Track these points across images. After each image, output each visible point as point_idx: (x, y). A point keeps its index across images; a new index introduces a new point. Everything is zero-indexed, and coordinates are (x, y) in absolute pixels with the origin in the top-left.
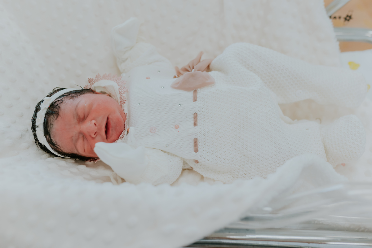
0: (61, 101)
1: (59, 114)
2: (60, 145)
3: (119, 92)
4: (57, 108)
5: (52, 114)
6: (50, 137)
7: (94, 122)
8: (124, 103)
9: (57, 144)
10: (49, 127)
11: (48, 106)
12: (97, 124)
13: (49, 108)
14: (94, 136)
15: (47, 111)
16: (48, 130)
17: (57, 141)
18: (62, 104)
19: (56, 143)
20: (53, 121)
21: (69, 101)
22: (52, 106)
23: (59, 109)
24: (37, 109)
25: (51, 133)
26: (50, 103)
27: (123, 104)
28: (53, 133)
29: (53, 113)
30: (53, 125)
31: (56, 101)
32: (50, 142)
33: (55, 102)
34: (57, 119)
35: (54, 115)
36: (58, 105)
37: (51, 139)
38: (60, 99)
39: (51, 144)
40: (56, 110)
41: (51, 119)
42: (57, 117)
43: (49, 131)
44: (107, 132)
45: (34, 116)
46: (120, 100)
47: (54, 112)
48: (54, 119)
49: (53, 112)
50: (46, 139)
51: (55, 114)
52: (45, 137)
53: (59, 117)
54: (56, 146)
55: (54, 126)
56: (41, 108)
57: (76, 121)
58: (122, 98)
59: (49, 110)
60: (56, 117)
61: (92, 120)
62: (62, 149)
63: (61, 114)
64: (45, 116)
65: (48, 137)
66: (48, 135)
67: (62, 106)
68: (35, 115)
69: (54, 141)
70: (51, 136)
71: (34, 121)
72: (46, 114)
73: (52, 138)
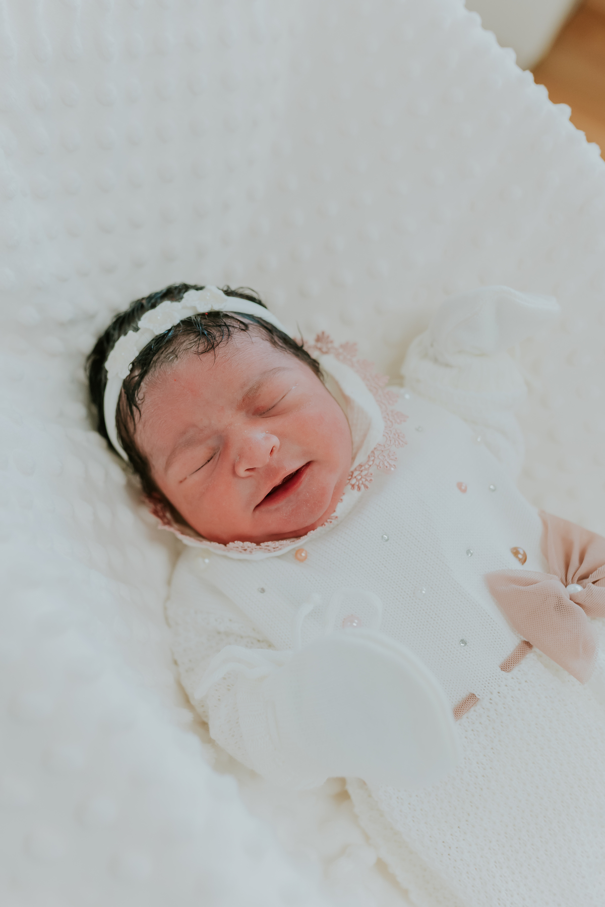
0: (243, 327)
1: (216, 349)
2: (143, 416)
3: (373, 452)
4: (223, 331)
5: (200, 334)
6: (142, 376)
7: (275, 441)
8: (356, 487)
9: (140, 406)
10: (163, 356)
11: (204, 309)
12: (275, 455)
13: (203, 315)
14: (241, 471)
15: (193, 318)
16: (155, 358)
17: (148, 400)
18: (242, 333)
19: (139, 402)
20: (186, 349)
21: (261, 341)
22: (215, 317)
23: (225, 337)
24: (173, 293)
25: (153, 369)
26: (216, 308)
27: (353, 486)
28: (157, 375)
29: (203, 333)
30: (176, 356)
31: (232, 318)
32: (130, 389)
33: (226, 316)
34: (201, 356)
35: (203, 340)
36: (231, 329)
37: (138, 384)
38: (245, 323)
39: (127, 393)
40: (217, 334)
41: (187, 342)
42: (205, 351)
43: (155, 362)
44: (275, 493)
45: (150, 298)
46: (356, 470)
47: (209, 333)
48: (194, 348)
49: (206, 333)
50: (128, 373)
51: (208, 341)
52: (131, 366)
53: (209, 356)
54: (134, 408)
55: (176, 362)
56: (183, 301)
57: (239, 397)
58: (364, 473)
59: (199, 319)
60: (201, 348)
61: (274, 433)
62: (139, 427)
63: (220, 351)
64: (178, 325)
65: (137, 373)
66: (142, 368)
67: (238, 338)
68: (153, 301)
69: (141, 395)
70: (147, 378)
71: (140, 308)
72: (183, 322)
73: (142, 384)
